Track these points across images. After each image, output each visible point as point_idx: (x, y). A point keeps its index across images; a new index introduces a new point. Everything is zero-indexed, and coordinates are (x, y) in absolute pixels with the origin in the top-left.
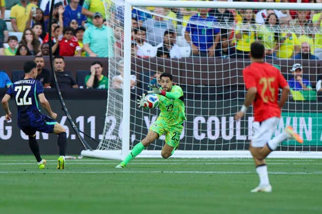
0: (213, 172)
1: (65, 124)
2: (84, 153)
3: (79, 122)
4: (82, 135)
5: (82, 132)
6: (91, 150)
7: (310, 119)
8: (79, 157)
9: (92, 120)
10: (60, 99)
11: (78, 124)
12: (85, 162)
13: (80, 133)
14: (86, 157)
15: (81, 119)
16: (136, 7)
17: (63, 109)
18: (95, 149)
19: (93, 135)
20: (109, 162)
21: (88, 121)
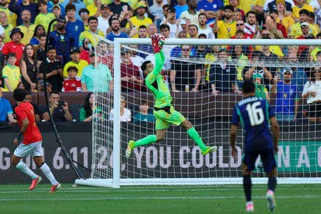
0: (198, 198)
1: (60, 155)
2: (77, 181)
3: (72, 153)
4: (76, 165)
5: (75, 162)
6: (84, 179)
7: (288, 147)
8: (73, 186)
9: (85, 150)
10: (55, 131)
11: (72, 155)
12: (79, 190)
13: (74, 163)
14: (79, 185)
15: (74, 150)
16: (124, 44)
17: (58, 141)
18: (88, 178)
19: (86, 164)
20: (101, 190)
21: (82, 152)
